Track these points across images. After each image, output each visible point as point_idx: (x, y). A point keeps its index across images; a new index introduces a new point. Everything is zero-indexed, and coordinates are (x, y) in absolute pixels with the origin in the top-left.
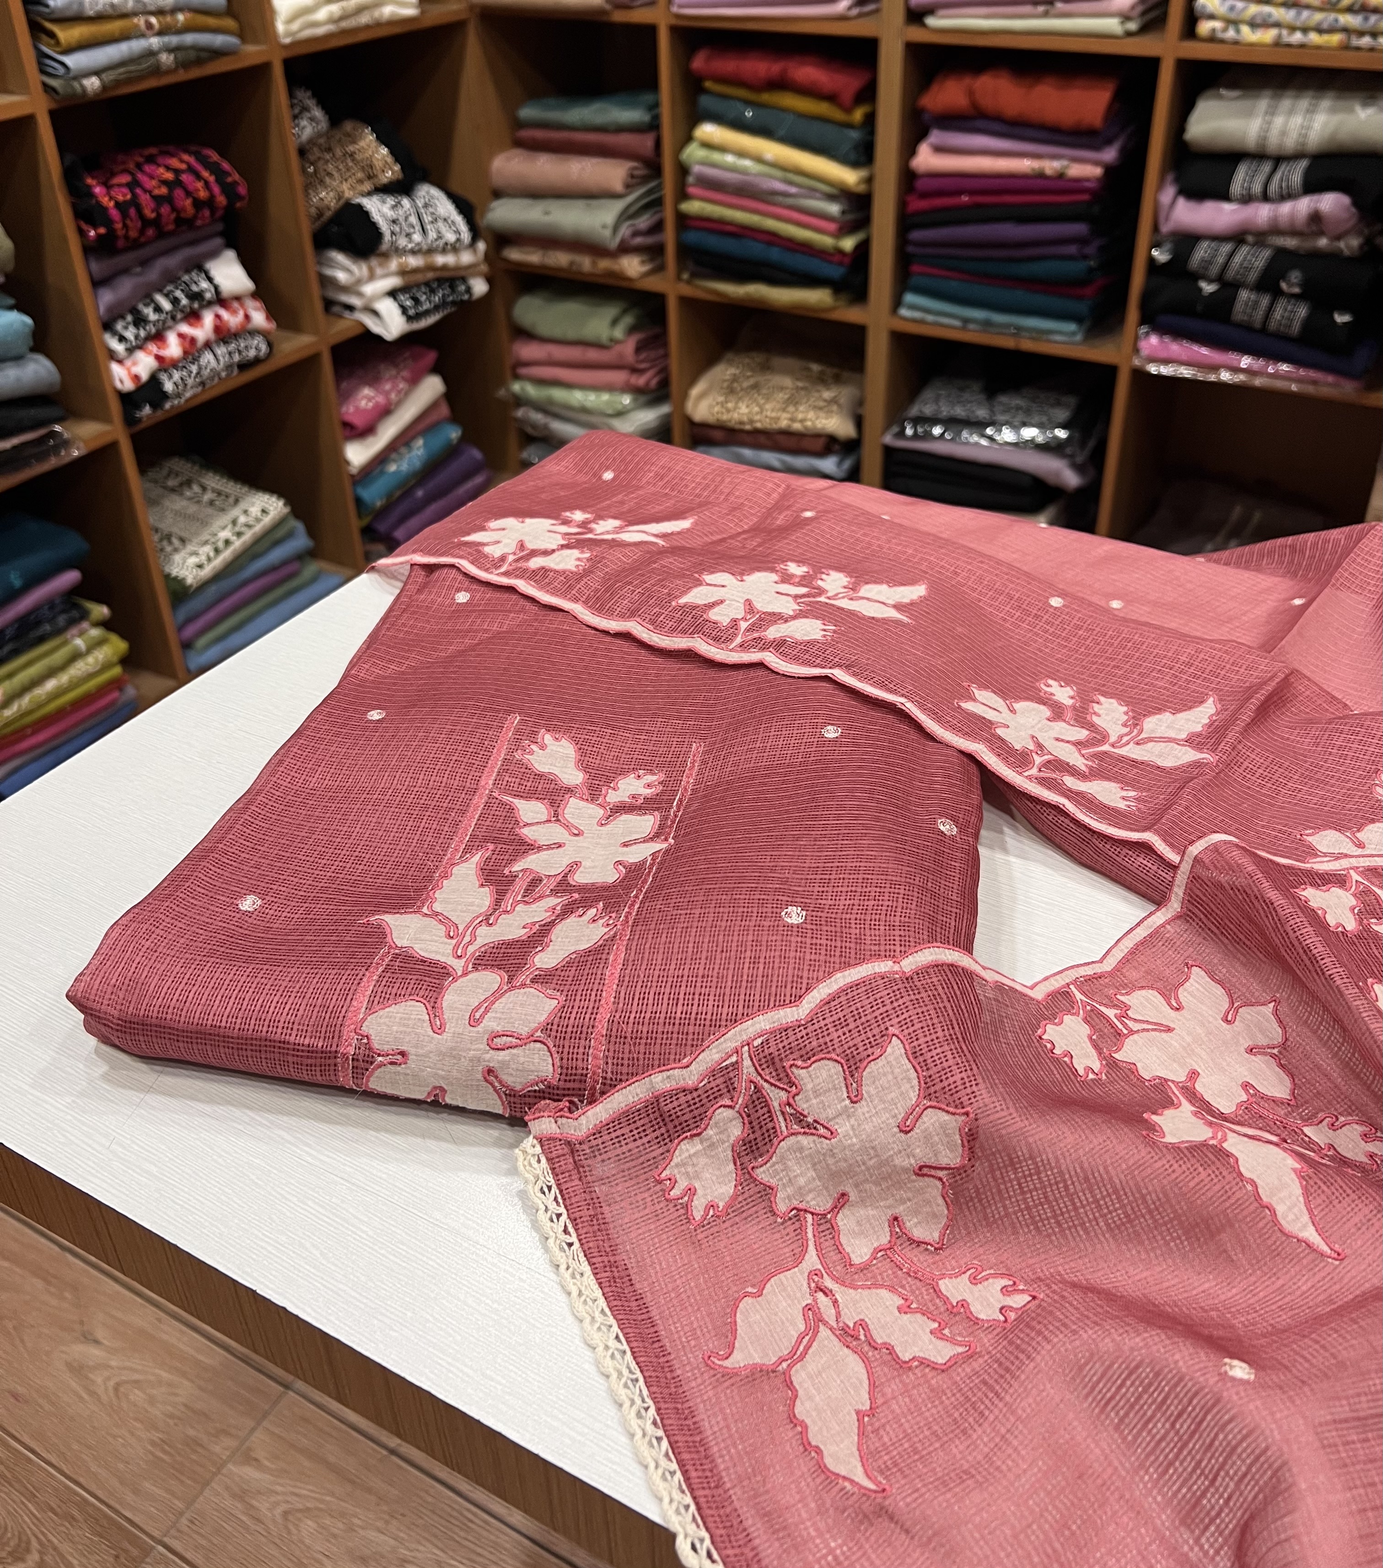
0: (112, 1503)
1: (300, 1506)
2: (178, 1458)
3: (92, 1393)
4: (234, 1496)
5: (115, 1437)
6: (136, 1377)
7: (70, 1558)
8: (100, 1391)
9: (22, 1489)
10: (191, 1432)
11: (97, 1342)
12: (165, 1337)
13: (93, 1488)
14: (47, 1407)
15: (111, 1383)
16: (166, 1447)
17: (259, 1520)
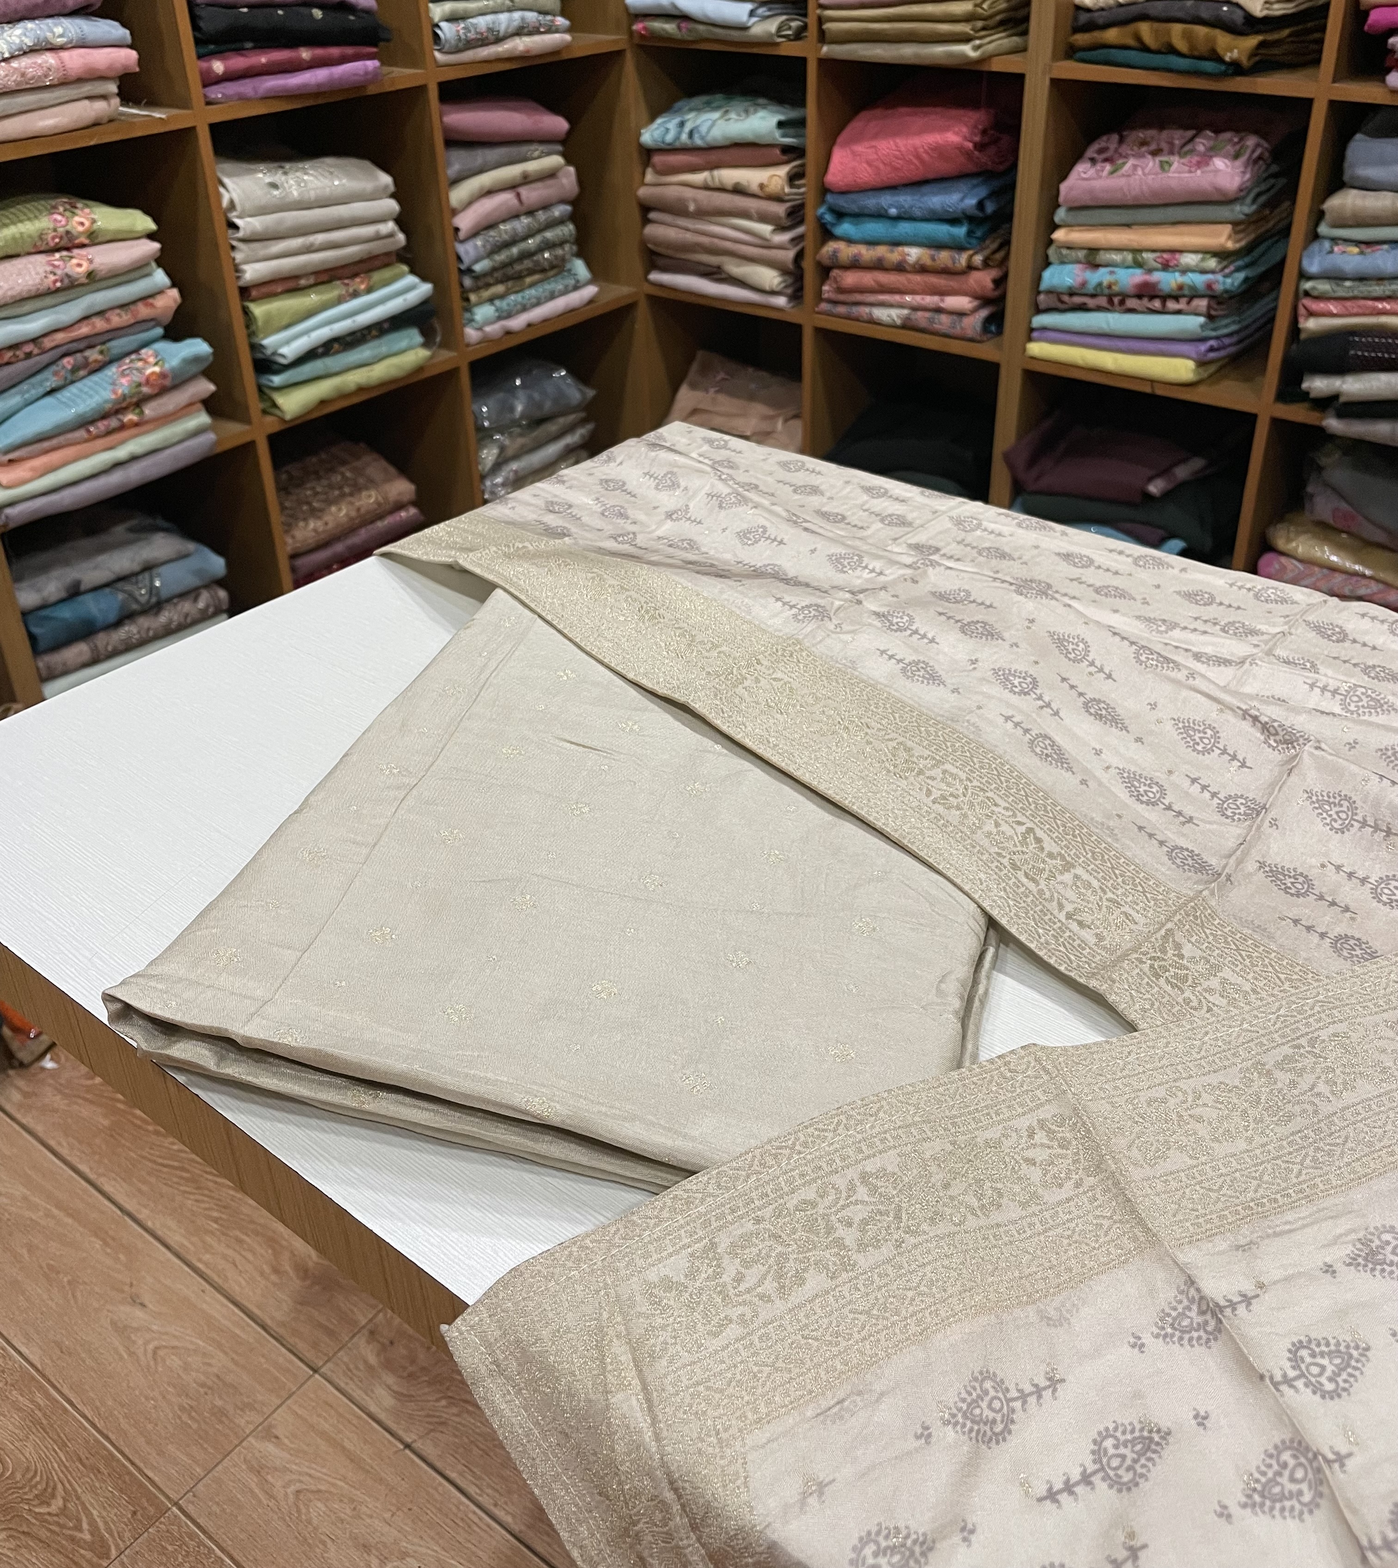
0: (137, 1461)
1: (313, 1488)
2: (203, 1426)
3: (131, 1354)
4: (251, 1469)
5: (147, 1398)
6: (176, 1343)
7: (91, 1509)
8: (141, 1352)
9: (56, 1437)
10: (219, 1403)
11: (143, 1305)
12: (205, 1306)
13: (121, 1444)
14: (89, 1361)
15: (151, 1347)
16: (193, 1414)
17: (271, 1497)
